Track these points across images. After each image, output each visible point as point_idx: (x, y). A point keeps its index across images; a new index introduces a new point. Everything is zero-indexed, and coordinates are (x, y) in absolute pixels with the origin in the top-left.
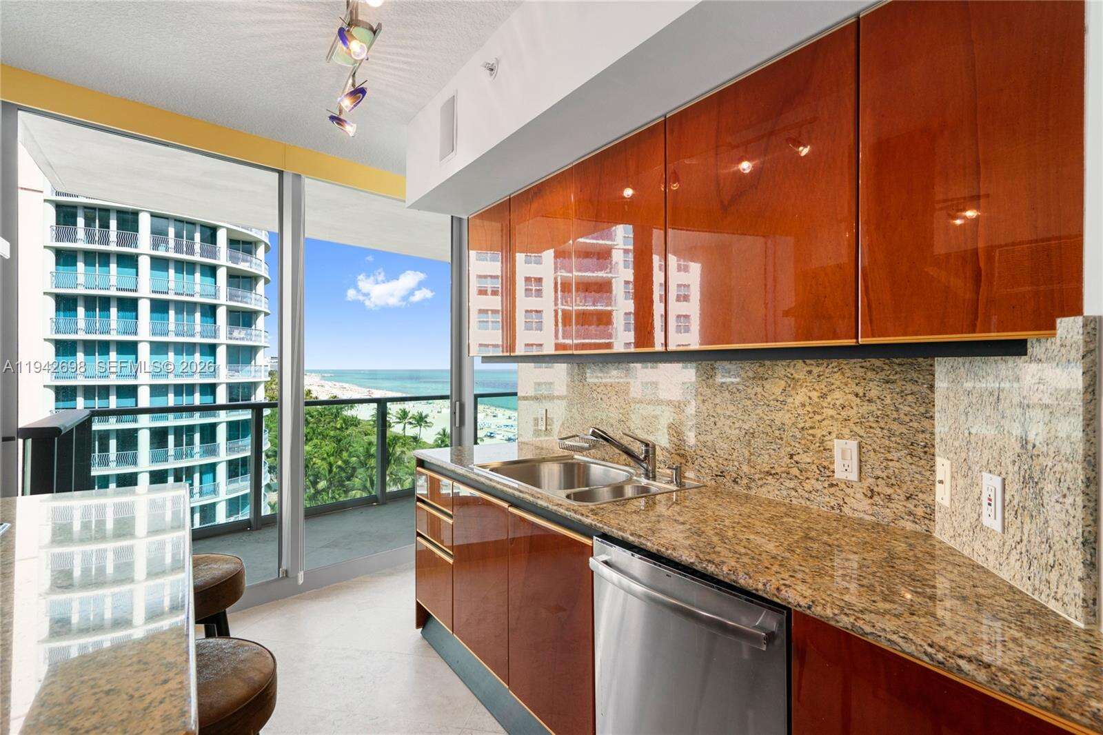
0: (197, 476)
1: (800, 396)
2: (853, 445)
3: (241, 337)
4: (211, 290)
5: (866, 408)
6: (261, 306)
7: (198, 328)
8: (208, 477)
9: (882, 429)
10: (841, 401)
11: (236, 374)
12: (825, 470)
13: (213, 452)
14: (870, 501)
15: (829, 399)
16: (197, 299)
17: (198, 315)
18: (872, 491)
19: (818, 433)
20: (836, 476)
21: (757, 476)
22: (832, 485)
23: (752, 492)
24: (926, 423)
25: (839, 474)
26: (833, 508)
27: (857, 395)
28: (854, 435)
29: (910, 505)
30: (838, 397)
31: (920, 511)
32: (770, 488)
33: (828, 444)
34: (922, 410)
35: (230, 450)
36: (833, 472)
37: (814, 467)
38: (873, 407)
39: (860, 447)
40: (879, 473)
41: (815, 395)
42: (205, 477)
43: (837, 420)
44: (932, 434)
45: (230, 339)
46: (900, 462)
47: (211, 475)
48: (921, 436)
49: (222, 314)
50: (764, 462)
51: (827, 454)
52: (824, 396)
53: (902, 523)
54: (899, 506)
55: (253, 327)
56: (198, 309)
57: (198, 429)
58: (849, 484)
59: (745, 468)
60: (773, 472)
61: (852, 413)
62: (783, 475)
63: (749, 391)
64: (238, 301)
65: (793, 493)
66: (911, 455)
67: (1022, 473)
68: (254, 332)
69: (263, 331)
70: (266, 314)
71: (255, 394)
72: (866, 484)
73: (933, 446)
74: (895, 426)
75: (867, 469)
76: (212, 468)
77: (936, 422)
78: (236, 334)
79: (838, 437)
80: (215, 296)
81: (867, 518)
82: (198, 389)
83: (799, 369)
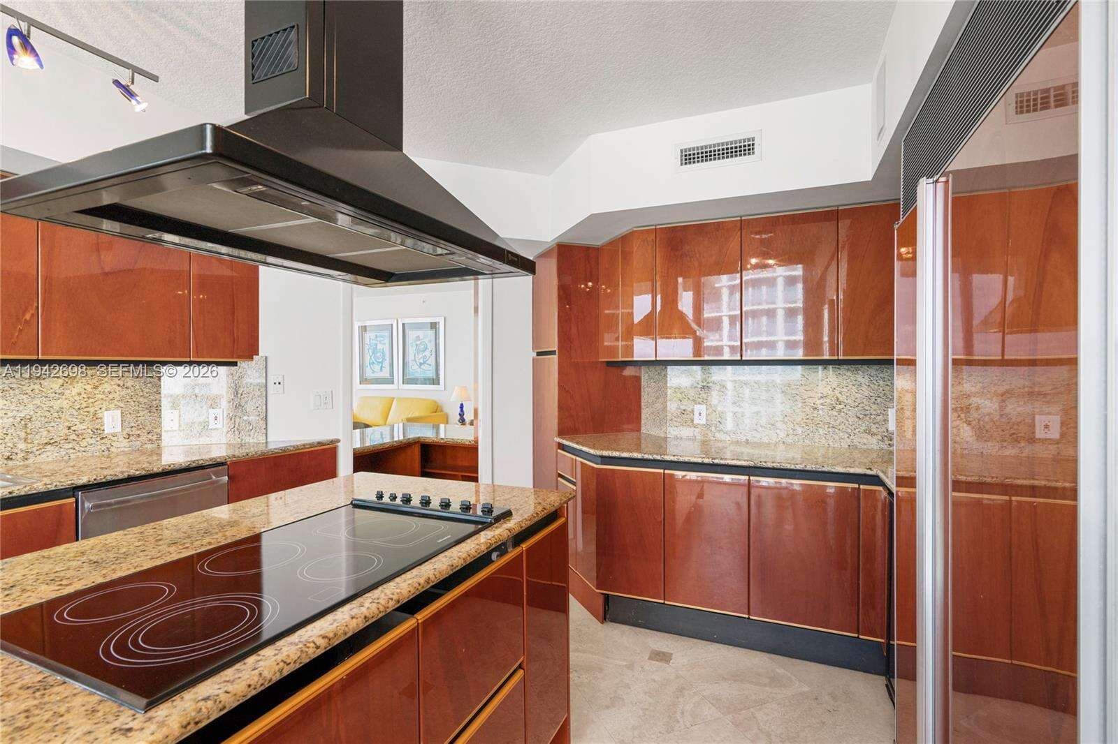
1: (78, 387)
2: (118, 412)
5: (124, 392)
9: (134, 401)
10: (109, 390)
12: (98, 432)
14: (127, 440)
15: (100, 389)
18: (129, 435)
19: (92, 410)
20: (106, 432)
21: (34, 449)
22: (103, 438)
23: (30, 461)
24: (157, 396)
25: (108, 430)
26: (103, 451)
27: (119, 385)
28: (117, 407)
29: (150, 436)
30: (107, 387)
31: (154, 438)
32: (49, 454)
33: (100, 415)
34: (155, 390)
36: (104, 430)
37: (89, 431)
38: (129, 391)
39: (122, 413)
40: (133, 425)
41: (89, 388)
43: (106, 400)
44: (160, 400)
46: (145, 416)
48: (154, 402)
50: (43, 436)
51: (99, 421)
52: (96, 387)
53: (146, 446)
54: (144, 438)
58: (114, 435)
59: (22, 446)
60: (52, 441)
61: (116, 395)
62: (62, 442)
63: (24, 388)
65: (72, 451)
66: (150, 412)
72: (125, 432)
73: (160, 406)
74: (142, 400)
75: (126, 424)
77: (163, 395)
79: (106, 410)
81: (126, 449)
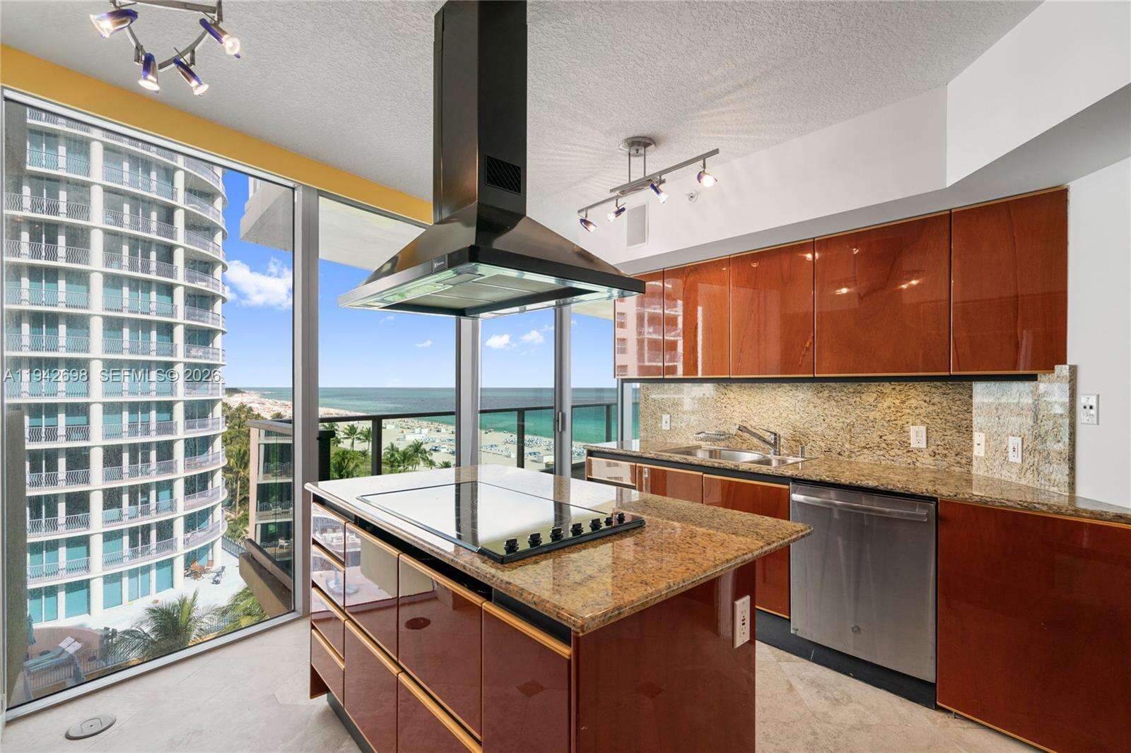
0: (153, 493)
1: (888, 402)
2: (923, 428)
3: (199, 356)
4: (168, 308)
5: (931, 408)
6: (219, 325)
7: (153, 346)
8: (165, 494)
9: (941, 419)
10: (915, 405)
11: (194, 391)
12: (905, 444)
13: (170, 469)
14: (933, 458)
15: (907, 404)
16: (153, 317)
17: (154, 334)
18: (935, 453)
19: (900, 423)
20: (912, 446)
21: (856, 450)
22: (908, 452)
23: (853, 460)
24: (967, 415)
25: (914, 444)
26: (909, 464)
27: (925, 401)
28: (923, 423)
29: (958, 459)
30: (913, 402)
31: (964, 461)
32: (865, 456)
33: (906, 429)
34: (965, 408)
35: (188, 466)
36: (910, 444)
37: (897, 442)
38: (935, 408)
39: (927, 429)
40: (939, 443)
41: (897, 402)
42: (161, 494)
43: (912, 415)
44: (971, 420)
45: (188, 357)
46: (952, 436)
47: (168, 492)
48: (965, 422)
49: (179, 333)
50: (861, 441)
51: (906, 434)
52: (903, 402)
53: (953, 468)
54: (951, 459)
55: (211, 345)
56: (154, 327)
57: (154, 446)
58: (920, 450)
59: (847, 446)
60: (868, 446)
61: (921, 411)
62: (875, 448)
63: (850, 400)
64: (196, 320)
65: (882, 457)
66: (959, 432)
67: (1034, 434)
68: (211, 351)
69: (221, 350)
70: (223, 333)
71: (212, 411)
72: (930, 449)
73: (972, 427)
74: (949, 417)
75: (932, 441)
76: (169, 485)
77: (974, 414)
78: (193, 352)
79: (912, 425)
80: (172, 314)
81: (931, 467)
82: (154, 406)
83: (887, 387)
